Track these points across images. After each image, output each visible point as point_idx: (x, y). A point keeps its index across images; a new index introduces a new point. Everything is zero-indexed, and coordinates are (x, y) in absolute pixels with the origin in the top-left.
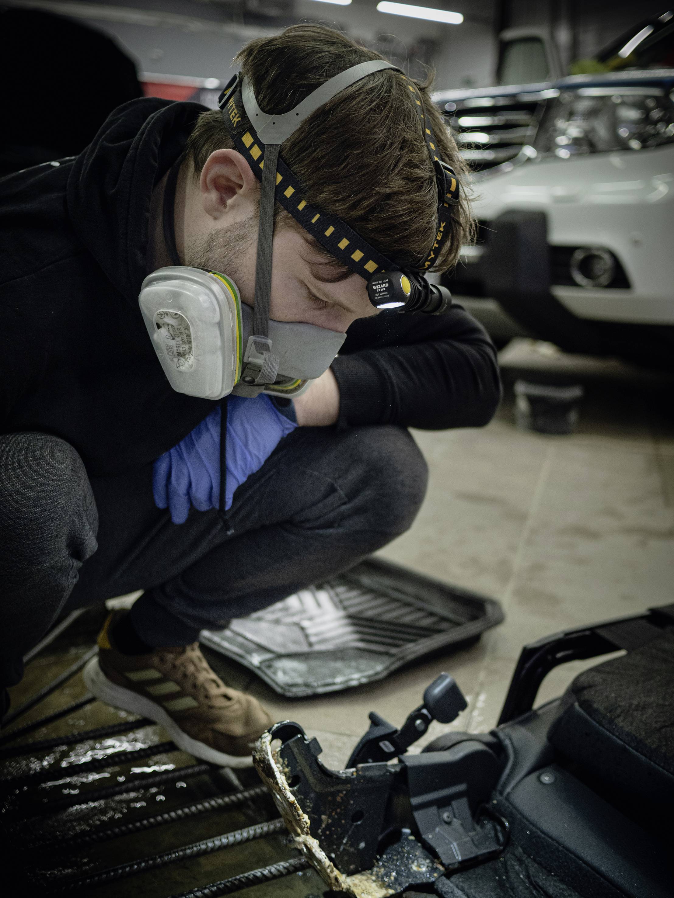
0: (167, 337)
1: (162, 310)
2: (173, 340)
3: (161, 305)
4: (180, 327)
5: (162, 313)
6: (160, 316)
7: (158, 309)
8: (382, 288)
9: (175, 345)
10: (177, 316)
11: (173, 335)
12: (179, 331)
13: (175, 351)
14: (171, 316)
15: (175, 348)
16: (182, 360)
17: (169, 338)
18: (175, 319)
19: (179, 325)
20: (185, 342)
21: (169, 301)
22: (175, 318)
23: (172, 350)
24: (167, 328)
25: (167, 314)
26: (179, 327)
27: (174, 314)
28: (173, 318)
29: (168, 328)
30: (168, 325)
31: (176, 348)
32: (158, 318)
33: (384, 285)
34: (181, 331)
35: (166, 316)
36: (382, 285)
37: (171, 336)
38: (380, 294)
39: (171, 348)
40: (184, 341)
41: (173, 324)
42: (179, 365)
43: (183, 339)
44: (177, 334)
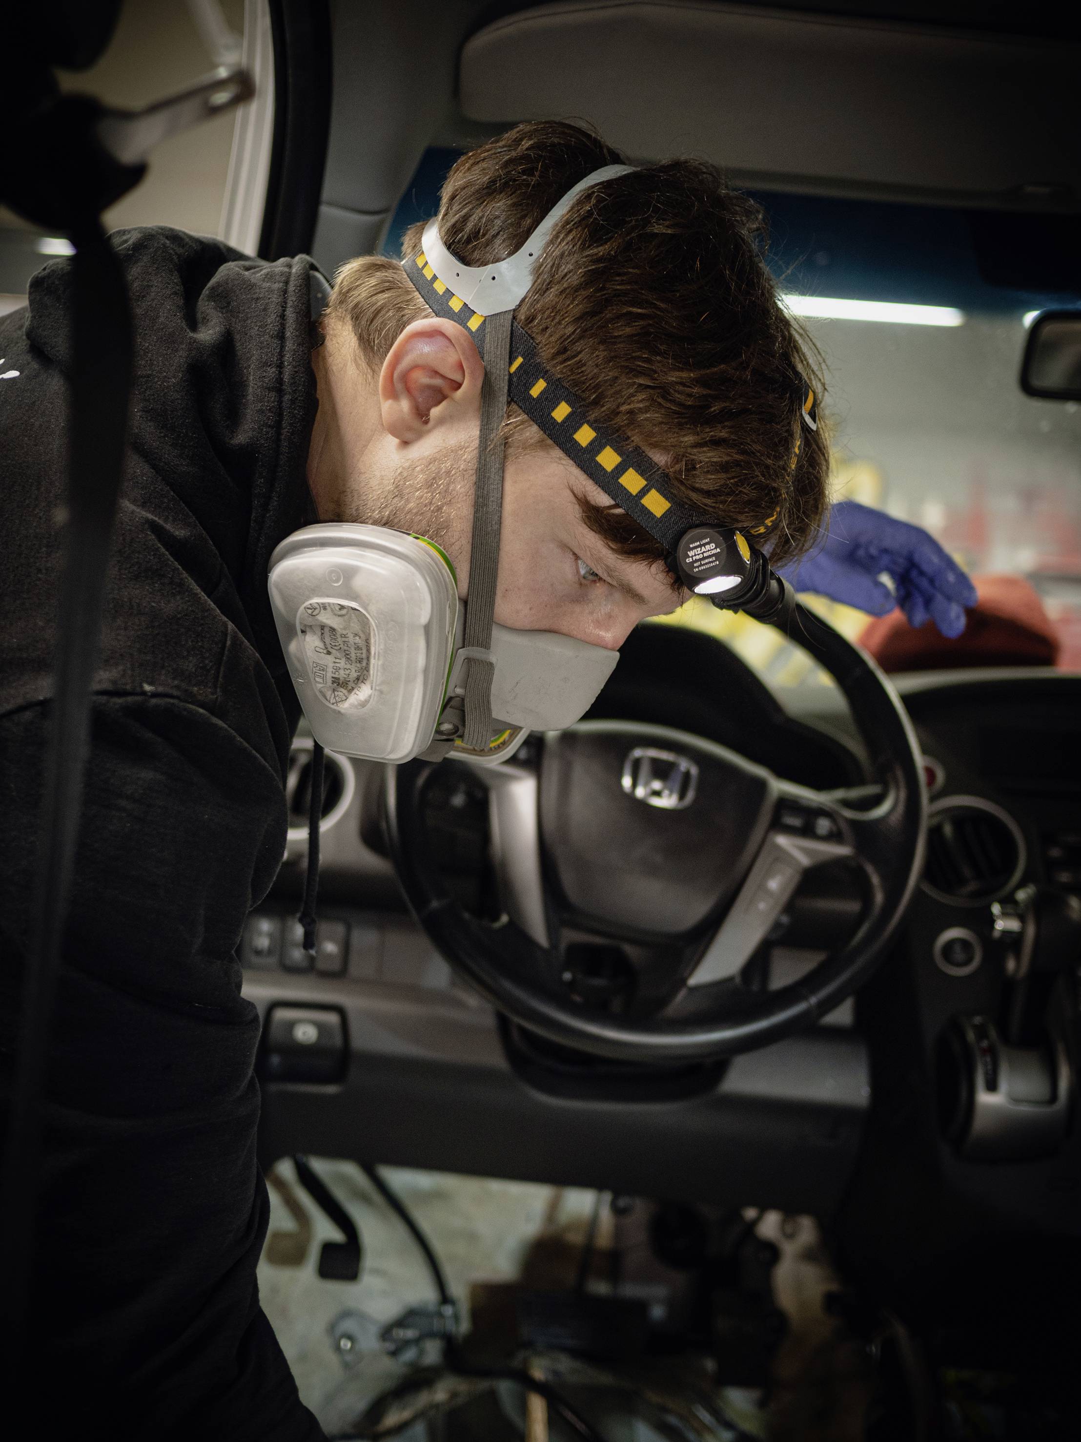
0: (317, 649)
1: (315, 600)
2: (328, 656)
3: (315, 591)
4: (347, 632)
5: (316, 605)
6: (310, 611)
7: (309, 598)
8: (704, 552)
9: (331, 665)
10: (344, 612)
11: (329, 646)
12: (344, 639)
13: (329, 675)
14: (332, 610)
15: (330, 670)
16: (342, 692)
17: (322, 651)
18: (340, 618)
19: (345, 629)
20: (351, 659)
21: (336, 585)
22: (340, 616)
23: (324, 673)
24: (320, 633)
25: (324, 607)
26: (345, 633)
27: (337, 608)
28: (335, 615)
29: (322, 634)
30: (323, 627)
31: (332, 670)
32: (306, 614)
33: (706, 547)
34: (346, 640)
35: (322, 611)
36: (703, 548)
37: (324, 648)
38: (703, 562)
39: (323, 670)
40: (348, 657)
41: (335, 626)
42: (334, 701)
43: (348, 655)
44: (337, 644)
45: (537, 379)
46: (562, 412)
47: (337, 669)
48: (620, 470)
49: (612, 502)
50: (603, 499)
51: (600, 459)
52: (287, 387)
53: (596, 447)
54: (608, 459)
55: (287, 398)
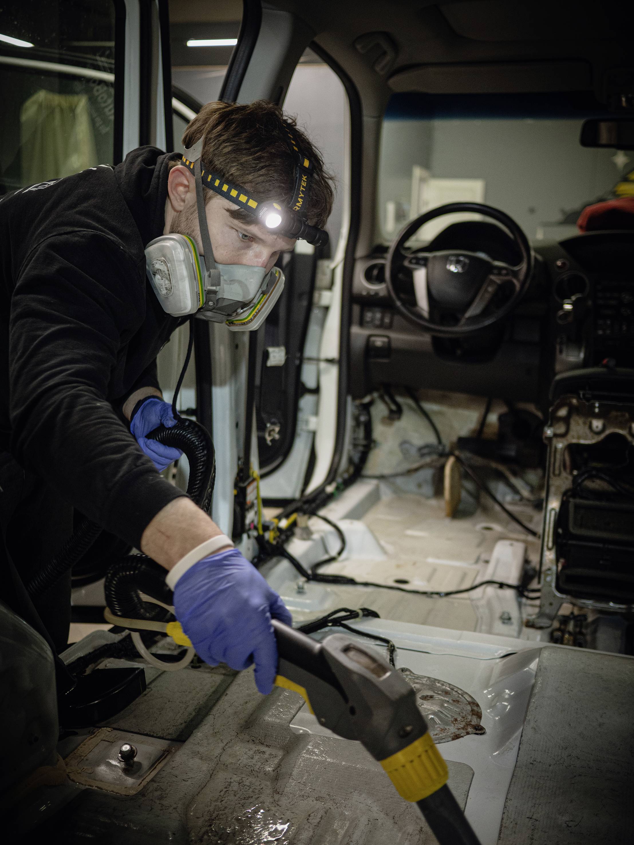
2: (162, 280)
11: (161, 277)
13: (164, 287)
23: (162, 287)
29: (159, 273)
40: (167, 279)
45: (209, 175)
46: (217, 183)
47: (166, 285)
48: (238, 196)
49: (240, 207)
50: (235, 207)
51: (231, 194)
52: (161, 176)
53: (229, 190)
54: (234, 193)
55: (160, 180)
